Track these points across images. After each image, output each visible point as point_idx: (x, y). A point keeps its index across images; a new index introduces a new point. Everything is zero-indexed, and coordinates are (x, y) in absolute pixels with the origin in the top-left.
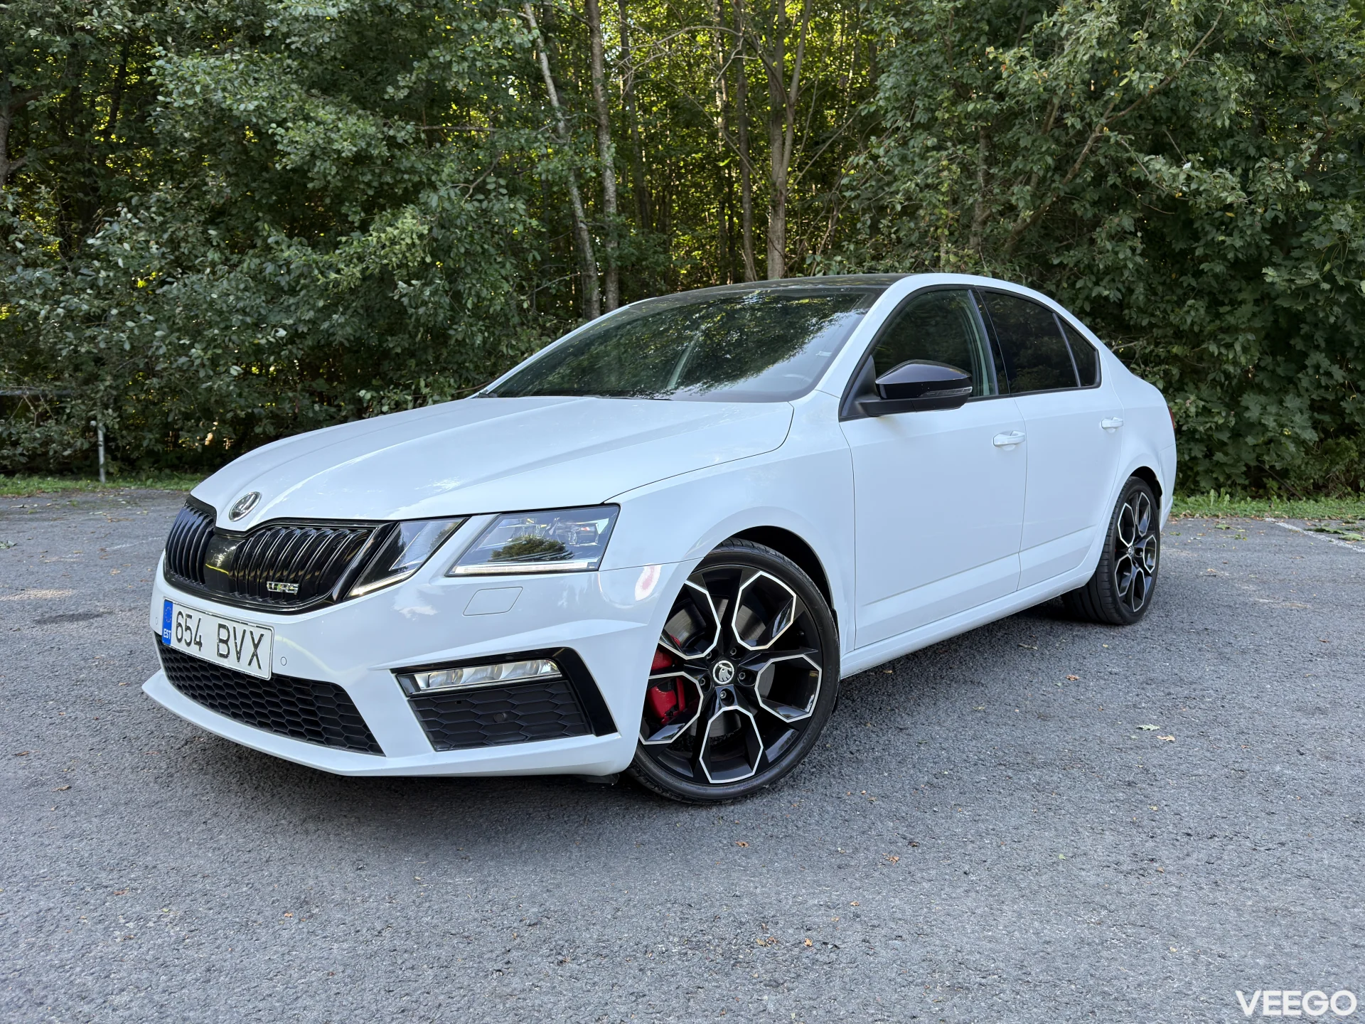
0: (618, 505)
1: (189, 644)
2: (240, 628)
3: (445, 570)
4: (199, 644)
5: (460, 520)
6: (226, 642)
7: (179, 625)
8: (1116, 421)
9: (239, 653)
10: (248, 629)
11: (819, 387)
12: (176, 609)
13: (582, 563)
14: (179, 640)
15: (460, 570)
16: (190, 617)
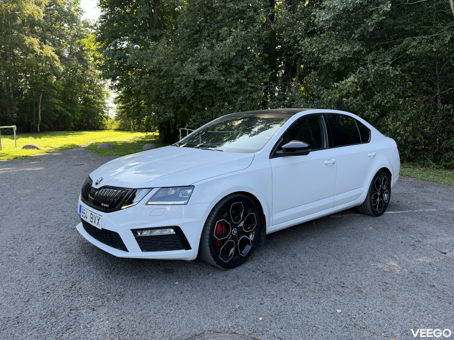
0: (194, 186)
1: (84, 217)
2: (95, 215)
3: (145, 203)
4: (86, 218)
5: (151, 189)
6: (92, 218)
7: (83, 212)
8: (374, 153)
9: (95, 221)
10: (97, 215)
11: (264, 148)
12: (82, 208)
13: (183, 202)
14: (83, 216)
15: (149, 203)
16: (85, 210)
